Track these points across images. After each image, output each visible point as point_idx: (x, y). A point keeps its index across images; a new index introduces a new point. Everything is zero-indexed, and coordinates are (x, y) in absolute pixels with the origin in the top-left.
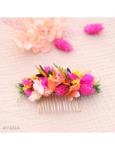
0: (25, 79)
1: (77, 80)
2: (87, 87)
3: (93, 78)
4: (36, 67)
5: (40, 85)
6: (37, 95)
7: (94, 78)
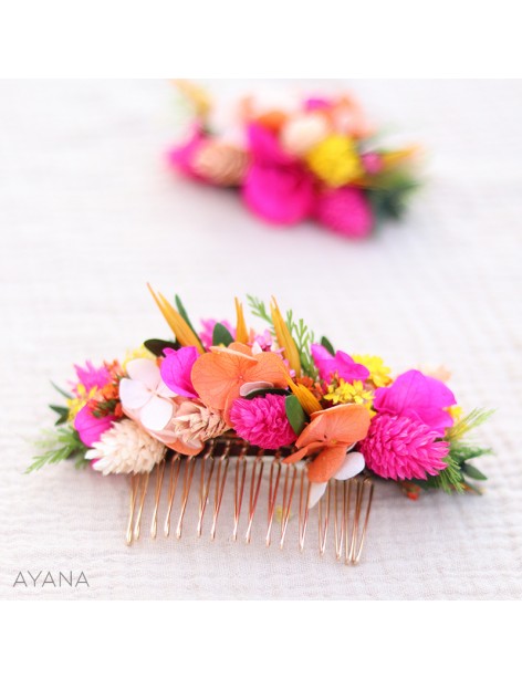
0: (88, 364)
1: (359, 385)
2: (406, 431)
3: (452, 401)
4: (154, 295)
5: (158, 392)
6: (131, 444)
7: (457, 398)
